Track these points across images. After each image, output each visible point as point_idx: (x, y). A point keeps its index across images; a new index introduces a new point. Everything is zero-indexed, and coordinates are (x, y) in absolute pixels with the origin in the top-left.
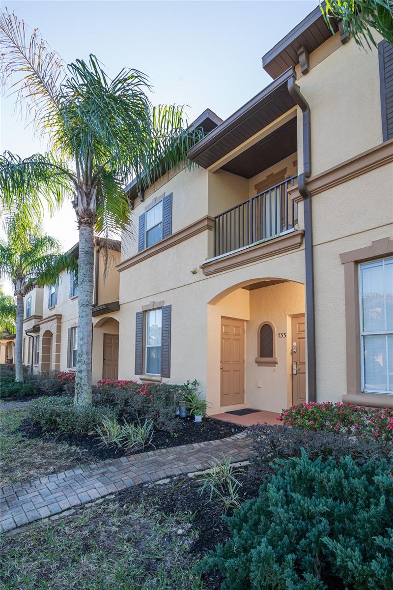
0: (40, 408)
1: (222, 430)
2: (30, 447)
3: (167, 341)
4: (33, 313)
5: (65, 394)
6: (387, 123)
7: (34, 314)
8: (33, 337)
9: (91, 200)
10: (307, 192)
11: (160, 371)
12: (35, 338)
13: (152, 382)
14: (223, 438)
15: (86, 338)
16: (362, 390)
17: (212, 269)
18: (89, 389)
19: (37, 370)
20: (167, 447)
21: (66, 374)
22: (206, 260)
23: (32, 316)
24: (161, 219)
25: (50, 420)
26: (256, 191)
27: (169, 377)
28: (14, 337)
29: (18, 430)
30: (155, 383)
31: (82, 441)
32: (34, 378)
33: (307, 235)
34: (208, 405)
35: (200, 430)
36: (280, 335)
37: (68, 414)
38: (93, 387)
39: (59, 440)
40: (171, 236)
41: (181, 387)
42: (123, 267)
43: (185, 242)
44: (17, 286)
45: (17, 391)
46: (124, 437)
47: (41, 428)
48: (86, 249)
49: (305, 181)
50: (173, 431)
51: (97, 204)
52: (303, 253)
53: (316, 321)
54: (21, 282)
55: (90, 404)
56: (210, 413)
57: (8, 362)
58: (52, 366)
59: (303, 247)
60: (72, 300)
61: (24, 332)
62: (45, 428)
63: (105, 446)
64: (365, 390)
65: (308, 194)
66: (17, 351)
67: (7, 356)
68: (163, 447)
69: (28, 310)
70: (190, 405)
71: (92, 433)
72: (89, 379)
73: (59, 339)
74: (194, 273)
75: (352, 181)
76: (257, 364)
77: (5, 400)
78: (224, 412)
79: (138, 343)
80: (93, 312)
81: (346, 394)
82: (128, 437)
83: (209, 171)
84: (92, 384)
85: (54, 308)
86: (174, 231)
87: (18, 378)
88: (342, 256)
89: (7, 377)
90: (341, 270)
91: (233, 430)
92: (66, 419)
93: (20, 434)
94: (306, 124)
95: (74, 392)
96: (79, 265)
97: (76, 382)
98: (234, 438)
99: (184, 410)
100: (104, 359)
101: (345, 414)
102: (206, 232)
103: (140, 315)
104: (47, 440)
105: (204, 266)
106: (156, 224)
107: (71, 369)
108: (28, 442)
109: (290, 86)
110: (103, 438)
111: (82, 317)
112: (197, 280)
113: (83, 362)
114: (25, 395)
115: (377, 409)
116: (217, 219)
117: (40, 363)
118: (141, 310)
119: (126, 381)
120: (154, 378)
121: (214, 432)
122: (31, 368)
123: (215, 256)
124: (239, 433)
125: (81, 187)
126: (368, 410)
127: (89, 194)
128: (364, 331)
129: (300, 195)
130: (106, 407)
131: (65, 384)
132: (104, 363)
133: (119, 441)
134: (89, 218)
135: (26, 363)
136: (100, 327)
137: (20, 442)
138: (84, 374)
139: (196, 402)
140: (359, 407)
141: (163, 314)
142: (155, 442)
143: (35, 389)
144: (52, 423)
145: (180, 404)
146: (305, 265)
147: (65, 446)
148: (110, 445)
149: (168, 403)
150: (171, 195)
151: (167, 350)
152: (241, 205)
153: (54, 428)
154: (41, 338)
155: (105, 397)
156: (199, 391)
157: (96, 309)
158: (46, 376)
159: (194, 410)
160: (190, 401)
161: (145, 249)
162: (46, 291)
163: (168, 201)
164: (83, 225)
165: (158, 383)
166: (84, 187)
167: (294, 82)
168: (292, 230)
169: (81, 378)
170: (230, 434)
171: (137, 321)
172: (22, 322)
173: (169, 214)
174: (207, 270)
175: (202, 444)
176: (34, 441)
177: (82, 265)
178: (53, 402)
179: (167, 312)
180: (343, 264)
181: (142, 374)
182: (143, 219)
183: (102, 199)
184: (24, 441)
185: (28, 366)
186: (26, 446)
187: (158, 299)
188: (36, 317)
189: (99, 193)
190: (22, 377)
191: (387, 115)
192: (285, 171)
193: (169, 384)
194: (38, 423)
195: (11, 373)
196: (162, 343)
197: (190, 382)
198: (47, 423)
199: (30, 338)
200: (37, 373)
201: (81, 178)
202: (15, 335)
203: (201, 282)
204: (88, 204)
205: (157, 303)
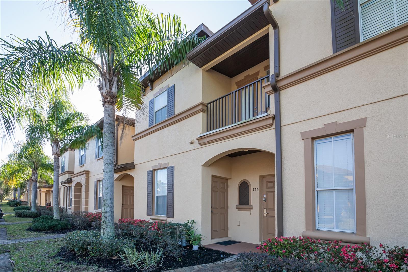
0: (74, 239)
1: (214, 256)
2: (67, 268)
3: (172, 191)
4: (66, 169)
5: (94, 229)
6: (336, 40)
7: (68, 170)
8: (67, 187)
9: (113, 85)
10: (276, 87)
11: (166, 213)
12: (68, 188)
13: (161, 221)
14: (216, 262)
15: (110, 188)
16: (316, 229)
17: (205, 140)
18: (112, 225)
19: (71, 211)
20: (174, 268)
21: (93, 214)
22: (201, 134)
23: (66, 172)
24: (166, 104)
25: (82, 248)
26: (237, 87)
27: (173, 218)
28: (52, 186)
29: (56, 255)
30: (163, 221)
31: (108, 264)
32: (69, 217)
33: (276, 118)
34: (203, 238)
35: (198, 256)
36: (254, 189)
37: (96, 243)
38: (116, 224)
39: (90, 263)
40: (174, 116)
41: (183, 225)
42: (137, 137)
43: (184, 121)
44: (54, 148)
45: (55, 226)
46: (141, 261)
47: (75, 254)
48: (109, 122)
49: (276, 79)
50: (178, 256)
51: (117, 89)
52: (274, 131)
53: (283, 180)
54: (57, 146)
55: (113, 237)
56: (204, 243)
57: (47, 205)
58: (82, 208)
59: (274, 126)
60: (97, 160)
61: (60, 183)
62: (78, 254)
63: (126, 267)
64: (318, 229)
65: (278, 89)
66: (54, 196)
67: (46, 200)
68: (171, 269)
69: (63, 167)
70: (189, 238)
71: (115, 258)
72: (113, 218)
73: (87, 189)
74: (192, 143)
75: (310, 81)
76: (237, 209)
77: (45, 233)
78: (214, 243)
79: (149, 193)
80: (115, 170)
81: (305, 231)
82: (144, 261)
83: (203, 70)
84: (115, 222)
85: (83, 166)
86: (176, 112)
87: (55, 216)
88: (302, 134)
89: (46, 216)
90: (302, 144)
91: (222, 256)
92: (95, 248)
93: (58, 259)
94: (276, 38)
95: (100, 227)
96: (103, 133)
97: (103, 220)
98: (224, 262)
99: (185, 241)
100: (122, 204)
101: (307, 245)
102: (201, 114)
103: (151, 172)
104: (80, 263)
105: (200, 139)
106: (162, 107)
107: (97, 211)
108: (65, 264)
109: (265, 10)
110: (124, 262)
111: (107, 172)
112: (194, 149)
113: (108, 205)
114: (61, 230)
115: (328, 241)
116: (209, 105)
117: (73, 206)
118: (151, 169)
119: (141, 220)
120: (161, 218)
121: (208, 257)
122: (65, 209)
123: (208, 131)
124: (227, 258)
125: (105, 75)
126: (322, 243)
127: (112, 81)
128: (317, 188)
129: (271, 89)
130: (126, 238)
131: (93, 221)
132: (122, 207)
133: (137, 264)
134: (112, 98)
135: (61, 206)
136: (119, 181)
137: (58, 264)
138: (108, 215)
139: (194, 236)
140: (315, 240)
141: (168, 172)
142: (165, 265)
143: (70, 225)
144: (84, 250)
145: (182, 237)
146: (275, 140)
147: (95, 267)
148: (130, 267)
149: (173, 236)
150: (174, 86)
151: (171, 198)
152: (227, 95)
153: (86, 254)
154: (73, 188)
155: (125, 232)
156: (196, 228)
157: (117, 167)
158: (78, 215)
159: (192, 242)
160: (189, 235)
161: (154, 125)
162: (77, 153)
163: (171, 91)
164: (107, 104)
165: (165, 222)
166: (107, 75)
167: (268, 7)
168: (266, 114)
169: (106, 218)
170: (220, 259)
171: (148, 177)
172: (58, 176)
173: (172, 100)
174: (202, 141)
175: (200, 266)
176: (69, 263)
177: (106, 133)
178: (84, 235)
179: (171, 171)
180: (303, 140)
181: (152, 215)
182: (152, 103)
183: (122, 85)
184: (61, 263)
185: (63, 208)
186: (64, 268)
187: (164, 162)
188: (69, 172)
189: (119, 81)
190: (59, 215)
191: (336, 34)
192: (258, 73)
193: (173, 222)
194: (73, 250)
195: (50, 213)
196: (168, 193)
197: (190, 221)
198: (79, 250)
199: (64, 187)
200: (71, 213)
201: (105, 68)
202: (53, 185)
203: (196, 150)
204: (111, 88)
205: (163, 164)
